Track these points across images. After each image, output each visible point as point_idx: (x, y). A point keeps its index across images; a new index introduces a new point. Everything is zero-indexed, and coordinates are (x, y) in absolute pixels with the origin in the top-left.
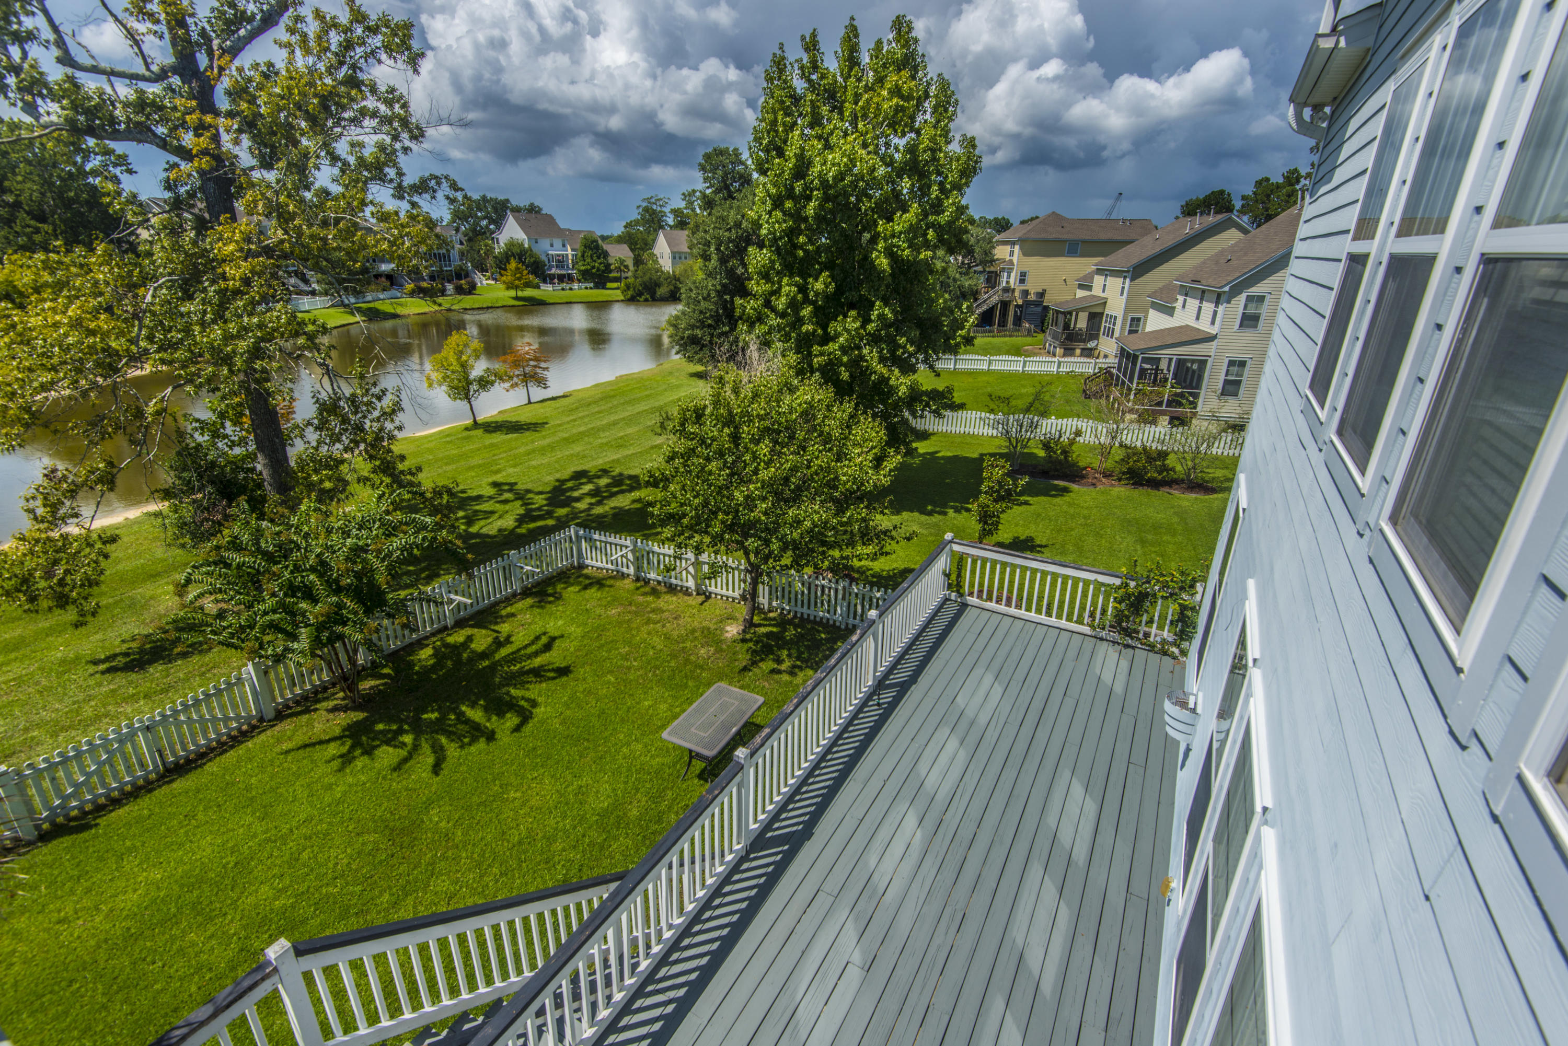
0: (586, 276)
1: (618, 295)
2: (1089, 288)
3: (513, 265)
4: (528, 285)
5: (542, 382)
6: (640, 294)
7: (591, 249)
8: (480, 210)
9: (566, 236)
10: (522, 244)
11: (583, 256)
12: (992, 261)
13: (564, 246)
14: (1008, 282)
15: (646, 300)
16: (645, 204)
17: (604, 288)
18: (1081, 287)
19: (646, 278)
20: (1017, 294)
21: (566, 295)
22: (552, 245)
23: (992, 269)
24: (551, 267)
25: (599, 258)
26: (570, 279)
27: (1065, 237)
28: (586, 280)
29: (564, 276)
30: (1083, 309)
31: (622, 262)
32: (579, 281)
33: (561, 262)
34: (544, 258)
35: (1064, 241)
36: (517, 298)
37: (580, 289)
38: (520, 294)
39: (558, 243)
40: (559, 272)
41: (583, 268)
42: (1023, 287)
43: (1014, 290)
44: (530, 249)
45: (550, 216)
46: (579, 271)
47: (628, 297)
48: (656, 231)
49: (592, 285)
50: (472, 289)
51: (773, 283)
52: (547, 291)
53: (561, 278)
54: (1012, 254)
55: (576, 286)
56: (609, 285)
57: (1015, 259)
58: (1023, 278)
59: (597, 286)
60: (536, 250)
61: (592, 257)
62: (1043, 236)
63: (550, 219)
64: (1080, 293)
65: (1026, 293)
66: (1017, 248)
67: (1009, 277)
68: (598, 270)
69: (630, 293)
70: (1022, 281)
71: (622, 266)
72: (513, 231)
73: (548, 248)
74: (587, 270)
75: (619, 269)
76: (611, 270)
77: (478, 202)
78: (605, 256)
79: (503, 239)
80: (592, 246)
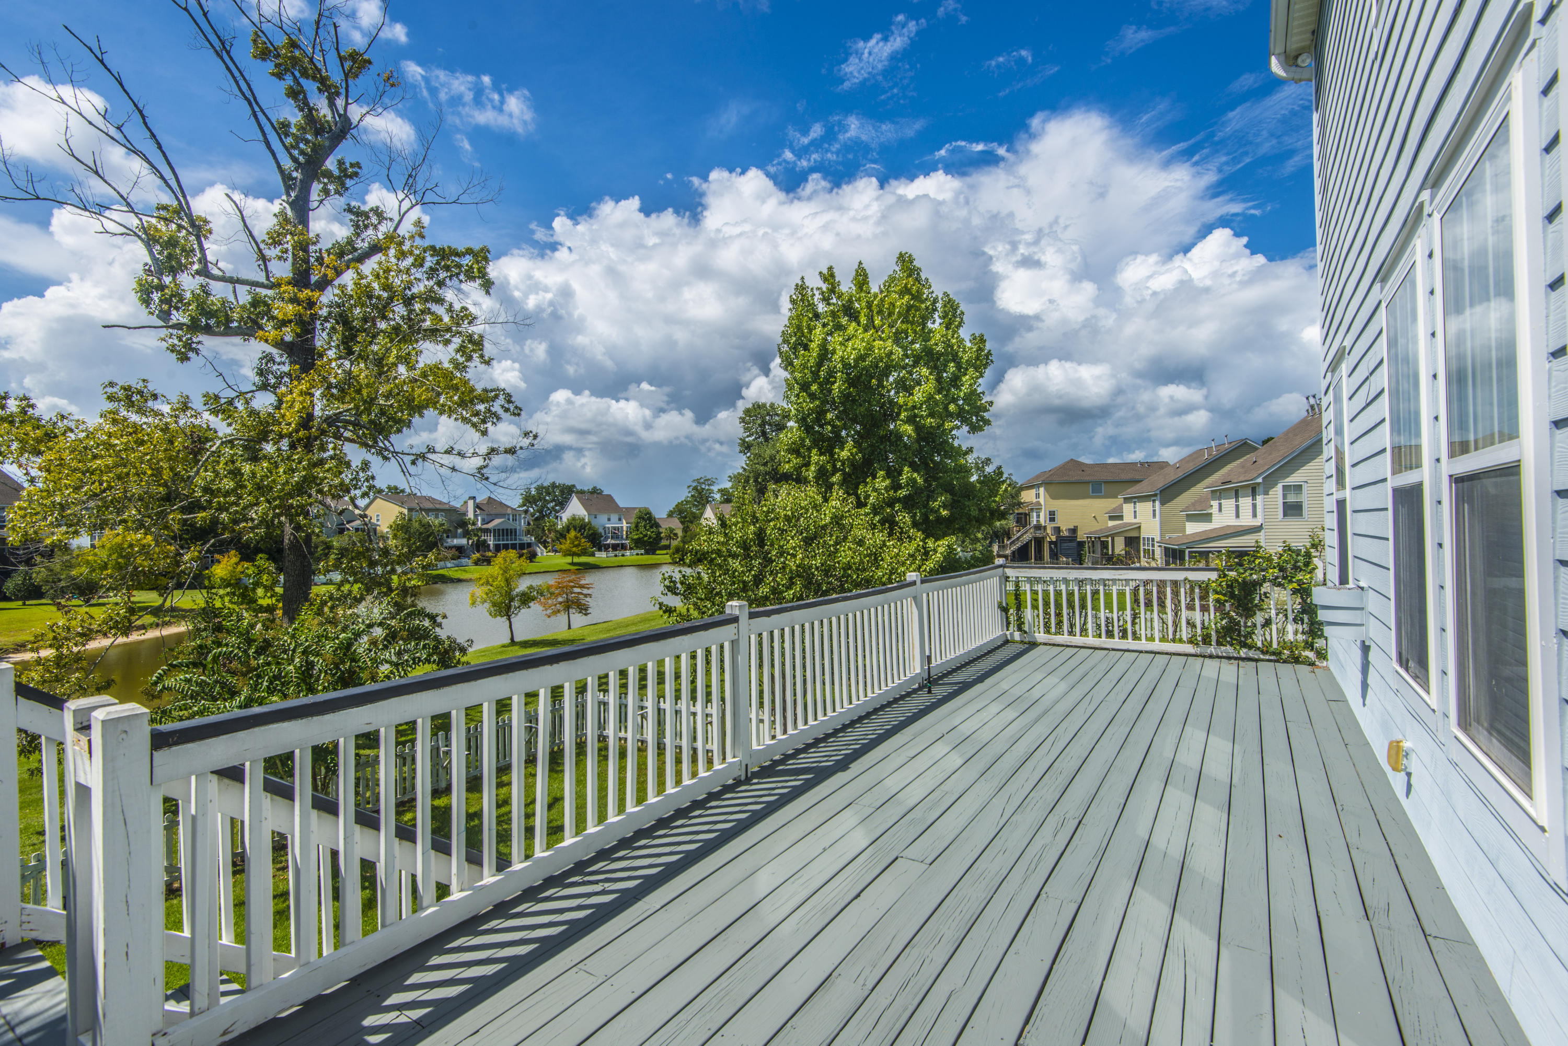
0: (638, 543)
1: (667, 559)
2: (1120, 517)
3: (573, 533)
4: (584, 553)
5: (584, 609)
7: (643, 519)
8: (548, 494)
9: (623, 513)
10: (584, 519)
11: (637, 526)
12: (1019, 504)
13: (620, 519)
14: (1038, 521)
16: (694, 484)
17: (654, 554)
18: (1112, 518)
20: (1049, 531)
21: (618, 560)
22: (609, 520)
23: (1021, 511)
24: (607, 538)
25: (651, 527)
26: (623, 547)
27: (1087, 479)
28: (637, 547)
29: (618, 545)
30: (1118, 534)
31: (671, 530)
32: (631, 549)
33: (616, 534)
34: (601, 530)
35: (1087, 483)
36: (573, 564)
37: (632, 555)
38: (576, 560)
39: (614, 517)
40: (613, 542)
41: (636, 537)
42: (1053, 525)
43: (1045, 528)
44: (589, 523)
45: (610, 496)
46: (632, 539)
47: (677, 558)
48: (704, 506)
49: (643, 551)
50: (532, 557)
51: (804, 457)
52: (601, 556)
53: (615, 547)
54: (1038, 496)
55: (628, 552)
56: (658, 552)
57: (1042, 500)
58: (1052, 517)
59: (647, 553)
60: (594, 523)
61: (645, 526)
62: (1065, 478)
63: (610, 498)
64: (1111, 523)
65: (1057, 530)
66: (1042, 490)
67: (1038, 516)
68: (650, 538)
69: (679, 555)
70: (1052, 520)
71: (672, 535)
72: (575, 509)
73: (606, 522)
74: (639, 539)
75: (669, 538)
76: (661, 538)
77: (547, 488)
78: (657, 526)
79: (566, 516)
80: (646, 518)
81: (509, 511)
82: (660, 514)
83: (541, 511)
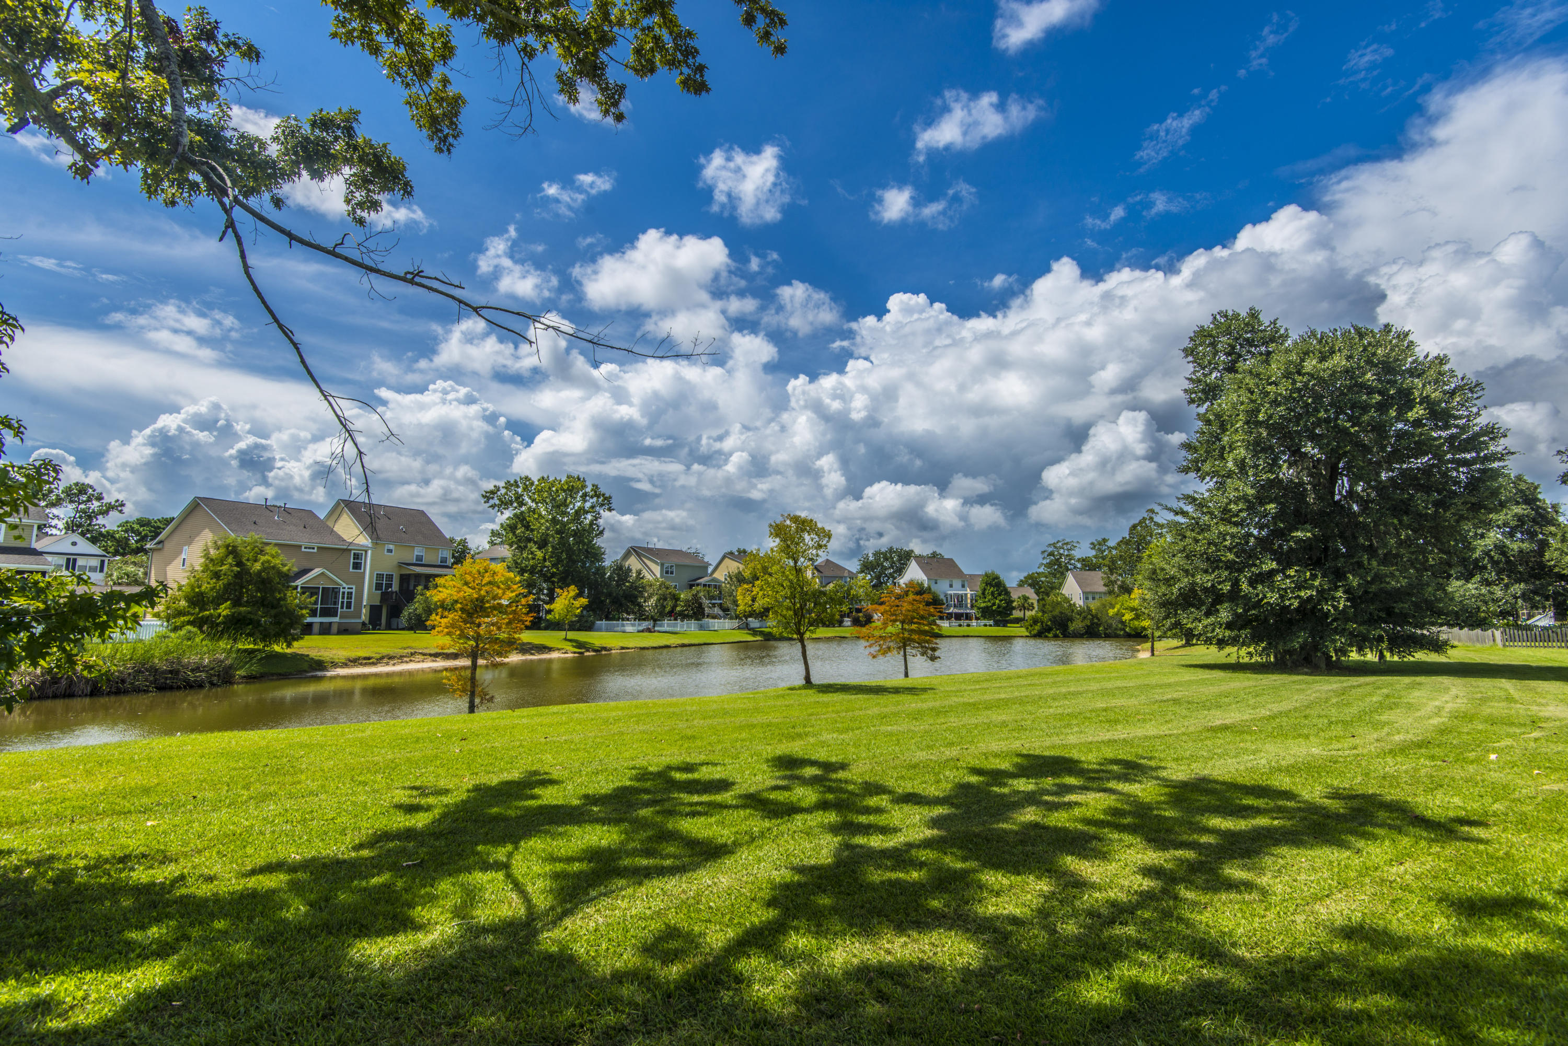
0: (986, 613)
1: (1021, 631)
3: (911, 597)
6: (1049, 630)
7: (991, 585)
8: (886, 559)
9: (966, 580)
10: (923, 584)
11: (983, 594)
13: (963, 586)
15: (1056, 636)
16: (1050, 549)
17: (1005, 625)
19: (1056, 612)
21: (964, 630)
22: (951, 586)
24: (949, 606)
25: (1000, 595)
26: (968, 617)
28: (984, 617)
29: (961, 615)
31: (1026, 598)
32: (977, 619)
33: (961, 600)
34: (942, 597)
37: (978, 625)
39: (957, 583)
40: (956, 611)
41: (983, 605)
44: (929, 588)
45: (951, 560)
46: (979, 608)
47: (1035, 632)
48: (1063, 576)
49: (991, 622)
50: (868, 621)
52: (943, 626)
53: (958, 617)
55: (974, 623)
56: (1010, 624)
59: (997, 624)
60: (934, 588)
61: (993, 594)
63: (952, 563)
68: (999, 606)
69: (1037, 627)
71: (1025, 605)
72: (914, 573)
73: (946, 588)
74: (987, 607)
75: (1023, 608)
76: (1014, 608)
77: (885, 554)
78: (1007, 593)
79: (903, 581)
80: (994, 584)
81: (846, 574)
82: (1011, 580)
83: (878, 578)
